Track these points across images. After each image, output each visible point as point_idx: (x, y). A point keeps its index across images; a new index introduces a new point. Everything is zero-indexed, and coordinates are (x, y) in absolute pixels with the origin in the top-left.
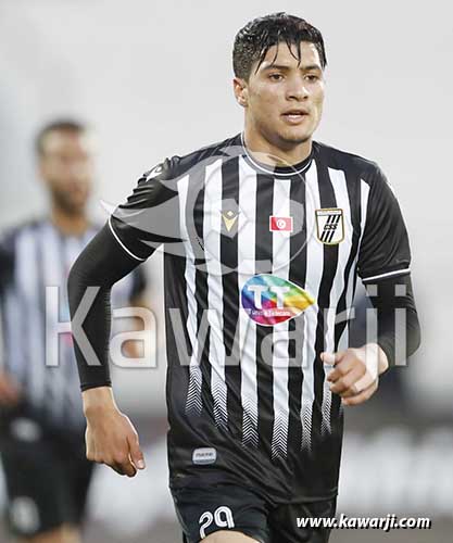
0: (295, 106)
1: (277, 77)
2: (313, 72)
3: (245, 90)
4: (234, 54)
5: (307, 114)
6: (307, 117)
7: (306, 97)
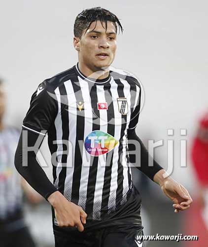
0: (103, 51)
1: (94, 37)
2: (112, 36)
3: (79, 43)
4: (75, 25)
5: (108, 55)
6: (108, 57)
7: (108, 47)
